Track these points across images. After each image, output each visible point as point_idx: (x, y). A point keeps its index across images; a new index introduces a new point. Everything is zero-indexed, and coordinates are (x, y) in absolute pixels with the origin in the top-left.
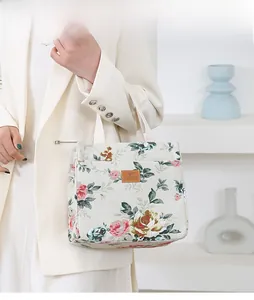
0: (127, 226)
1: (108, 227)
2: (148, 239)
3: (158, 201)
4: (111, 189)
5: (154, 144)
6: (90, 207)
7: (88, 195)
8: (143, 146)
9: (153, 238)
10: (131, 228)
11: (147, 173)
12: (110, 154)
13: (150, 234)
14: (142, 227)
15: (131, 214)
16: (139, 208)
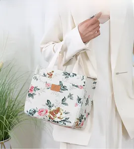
0: (47, 112)
1: (38, 110)
2: (55, 122)
3: (66, 104)
4: (44, 91)
5: (76, 75)
6: (33, 98)
7: (34, 92)
8: (69, 74)
9: (58, 122)
10: (48, 114)
11: (64, 88)
12: (52, 75)
13: (56, 119)
14: (53, 115)
15: (50, 107)
16: (55, 105)
